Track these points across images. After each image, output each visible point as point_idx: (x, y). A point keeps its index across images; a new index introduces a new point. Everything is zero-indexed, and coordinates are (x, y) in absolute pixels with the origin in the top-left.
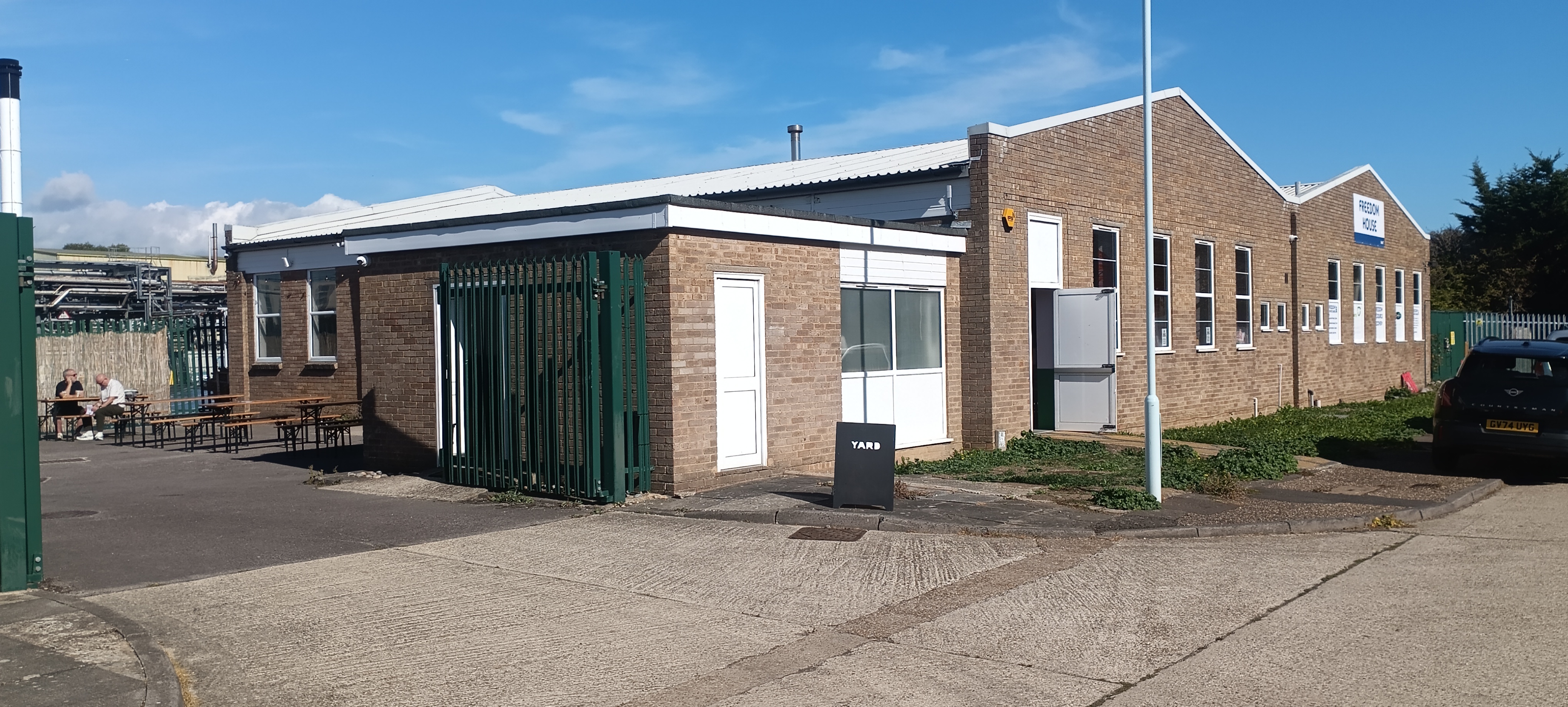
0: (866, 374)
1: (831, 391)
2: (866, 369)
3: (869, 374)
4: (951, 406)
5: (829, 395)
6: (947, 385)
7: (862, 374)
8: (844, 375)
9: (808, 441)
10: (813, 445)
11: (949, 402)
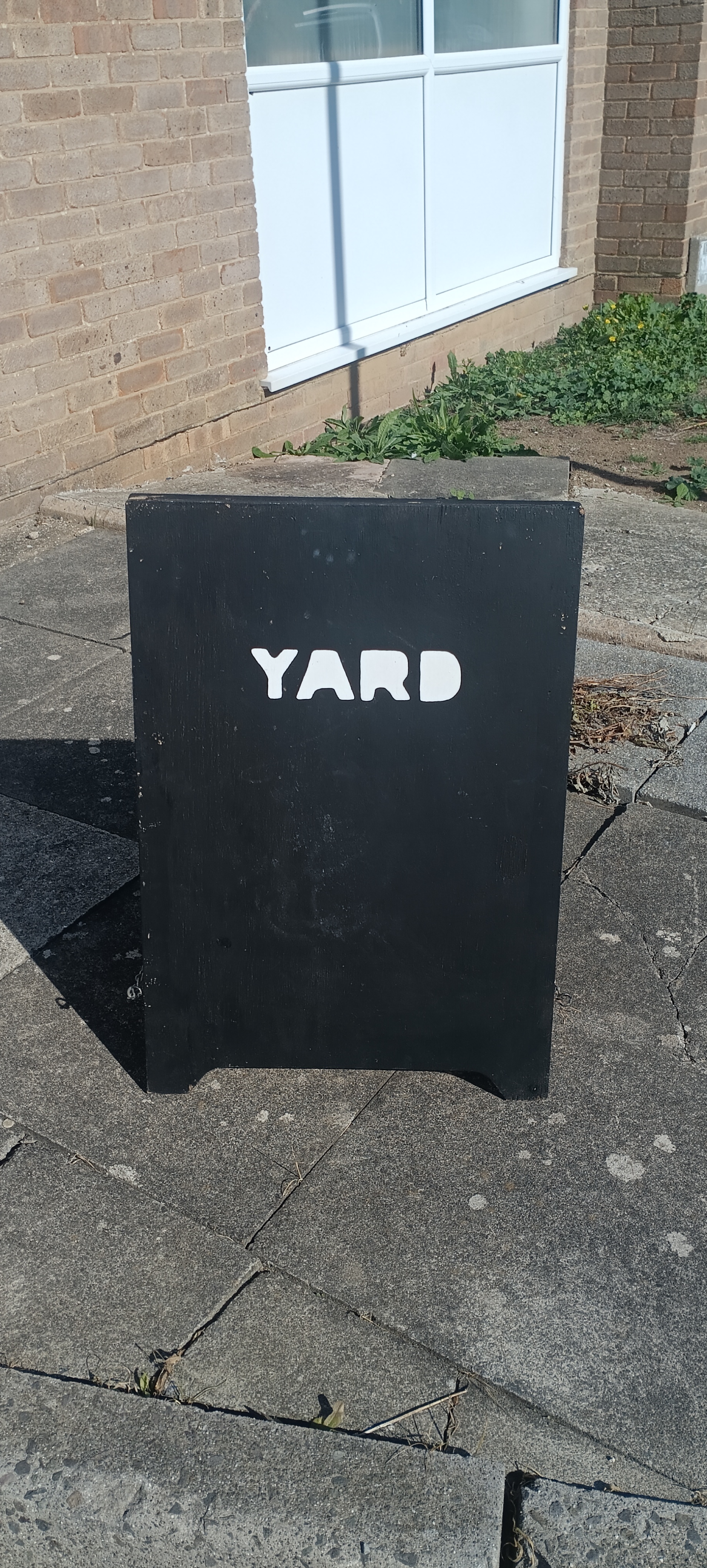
0: (335, 72)
1: (212, 147)
2: (335, 52)
3: (349, 68)
4: (577, 168)
5: (204, 164)
6: (570, 103)
7: (320, 70)
8: (256, 75)
9: (131, 363)
10: (154, 373)
11: (573, 158)
